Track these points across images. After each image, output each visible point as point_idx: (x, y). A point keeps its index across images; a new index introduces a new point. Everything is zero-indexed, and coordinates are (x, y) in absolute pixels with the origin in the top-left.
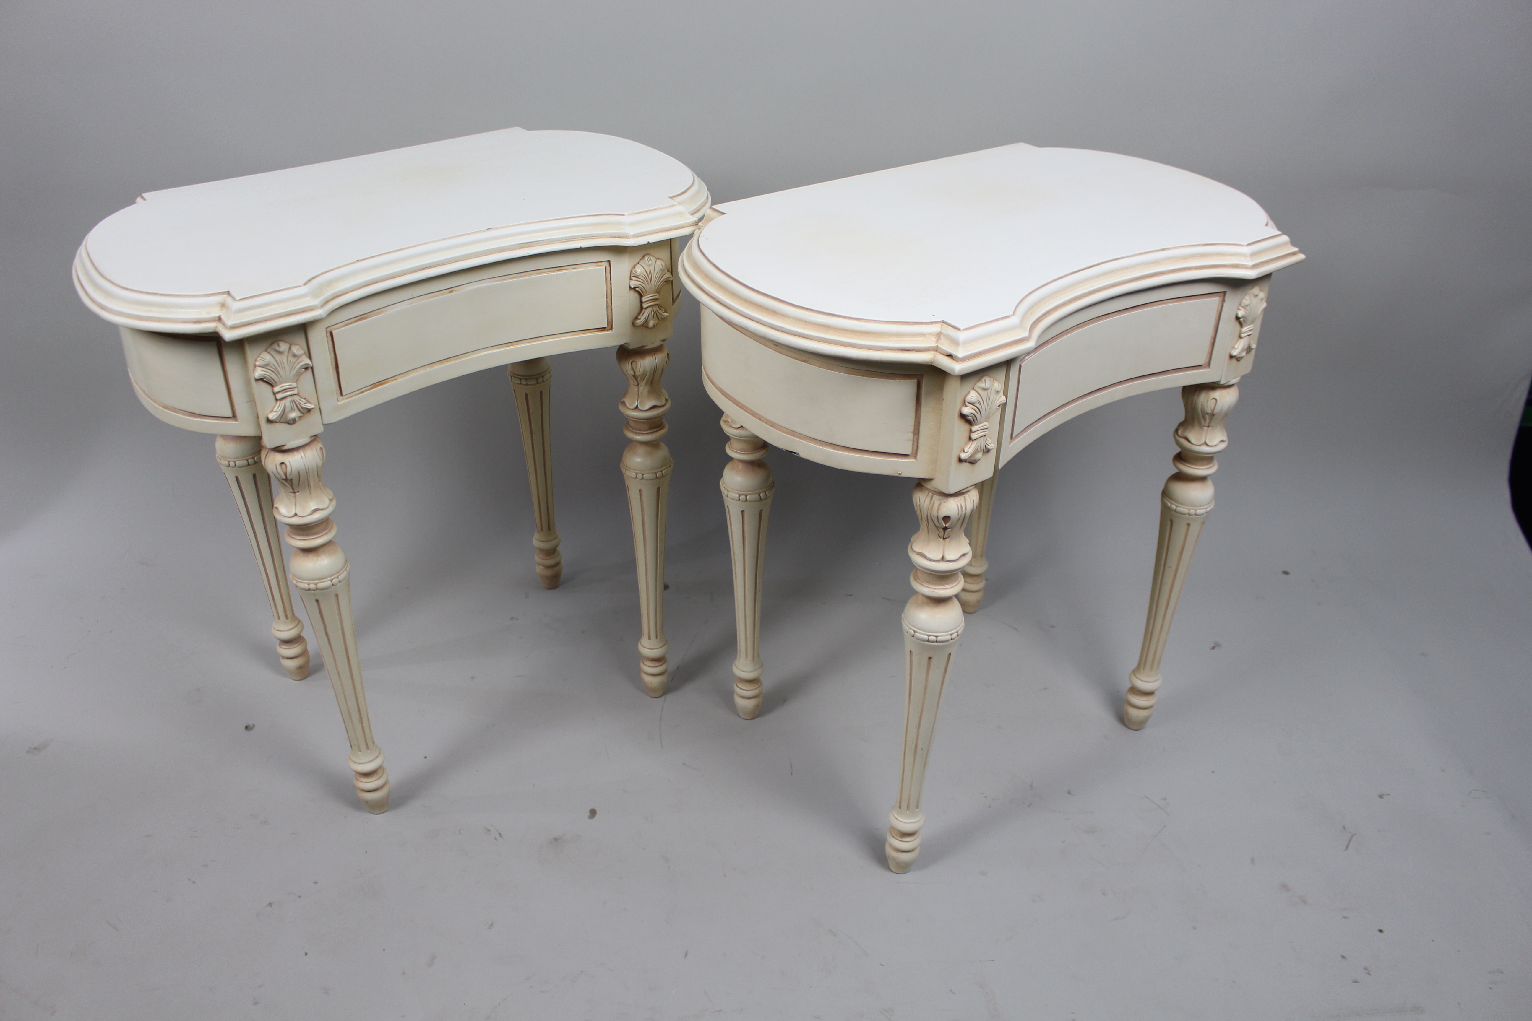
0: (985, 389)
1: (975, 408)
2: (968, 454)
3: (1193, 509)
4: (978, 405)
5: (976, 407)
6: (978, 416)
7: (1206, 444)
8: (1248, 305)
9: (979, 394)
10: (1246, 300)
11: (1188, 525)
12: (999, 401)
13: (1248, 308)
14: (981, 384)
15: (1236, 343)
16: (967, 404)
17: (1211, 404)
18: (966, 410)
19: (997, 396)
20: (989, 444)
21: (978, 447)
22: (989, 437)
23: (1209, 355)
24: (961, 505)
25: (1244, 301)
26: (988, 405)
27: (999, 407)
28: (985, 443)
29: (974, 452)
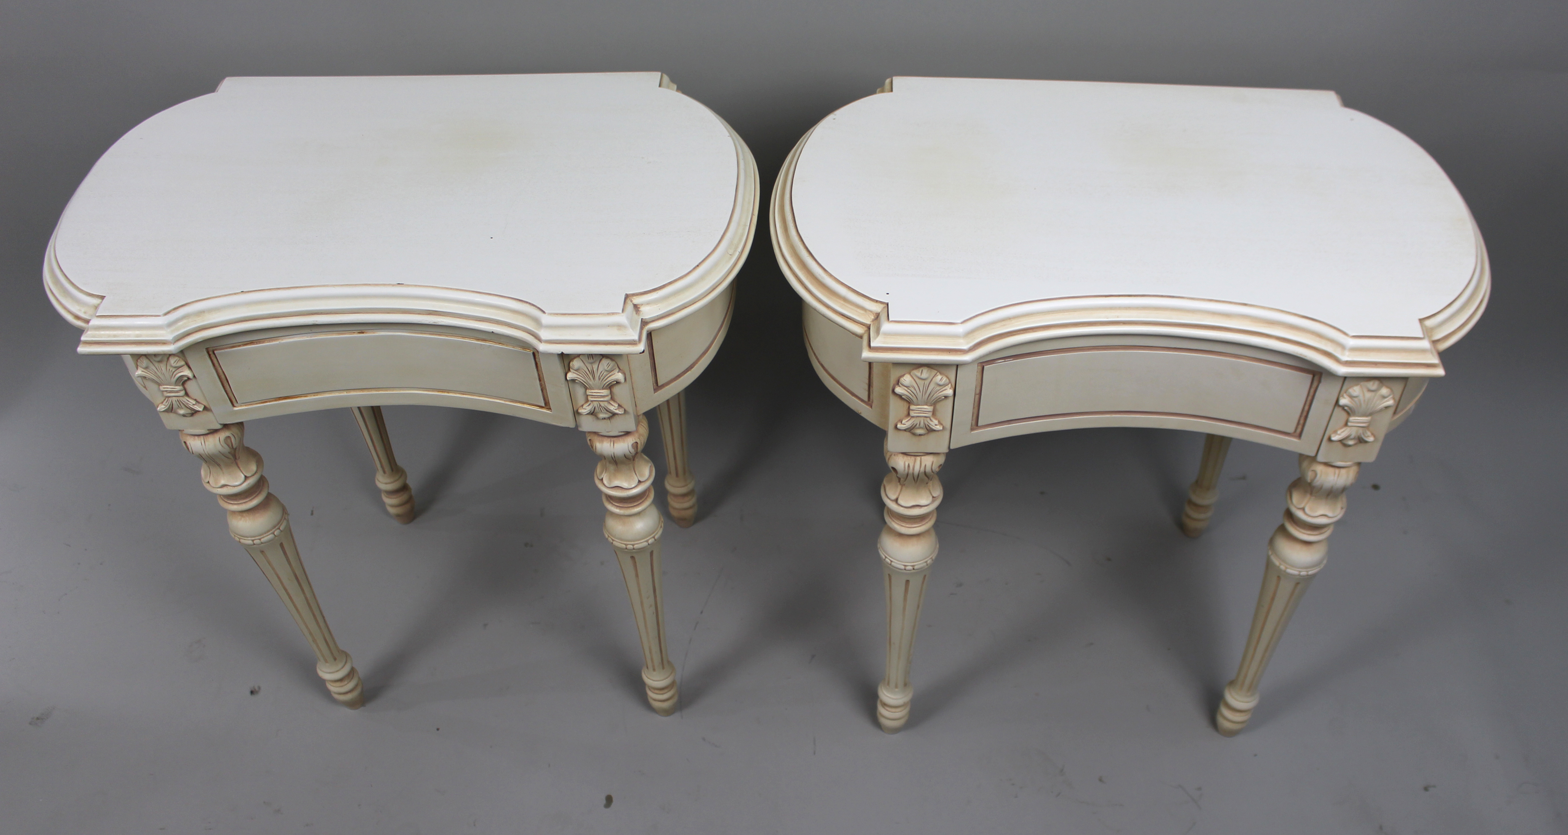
0: (923, 378)
2: (905, 426)
3: (1285, 566)
4: (912, 389)
5: (909, 390)
6: (914, 397)
7: (1304, 510)
8: (1356, 396)
9: (914, 380)
10: (1355, 391)
12: (943, 393)
13: (1356, 399)
14: (920, 374)
15: (1341, 428)
16: (900, 384)
17: (1310, 475)
18: (899, 390)
19: (938, 388)
20: (934, 425)
21: (917, 424)
22: (936, 419)
23: (1300, 427)
24: (909, 464)
25: (1351, 391)
26: (926, 393)
27: (946, 397)
28: (926, 423)
29: (912, 426)
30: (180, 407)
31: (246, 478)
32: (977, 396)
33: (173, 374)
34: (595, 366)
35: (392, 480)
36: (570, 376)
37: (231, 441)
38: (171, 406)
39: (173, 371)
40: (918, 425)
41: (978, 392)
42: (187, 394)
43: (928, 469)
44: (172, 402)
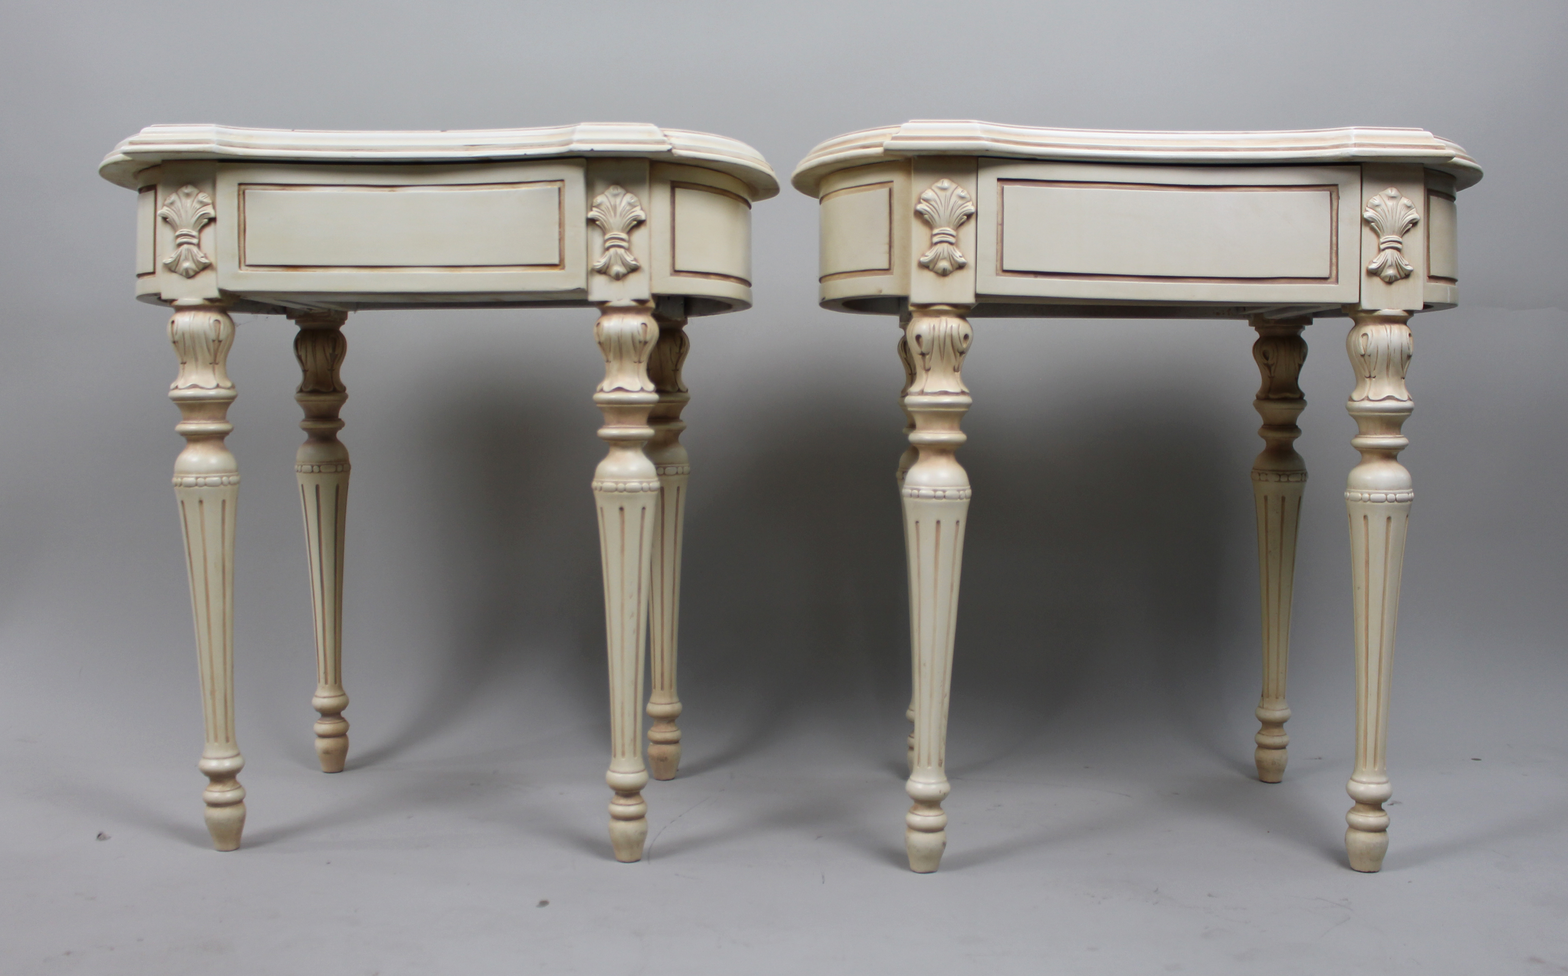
0: (944, 189)
1: (931, 206)
2: (927, 257)
3: (1366, 493)
4: (933, 203)
5: (931, 204)
6: (936, 216)
7: (1368, 399)
8: (1377, 206)
9: (936, 193)
10: (1376, 200)
11: (1365, 517)
12: (965, 209)
13: (1379, 209)
14: (939, 184)
15: (1375, 256)
16: (921, 200)
17: (1362, 341)
18: (922, 207)
19: (960, 202)
20: (958, 256)
21: (940, 253)
22: (960, 251)
23: (1334, 268)
24: (934, 326)
25: (1371, 201)
26: (947, 209)
27: (969, 216)
28: (950, 253)
29: (936, 256)
30: (186, 259)
31: (218, 386)
32: (1000, 227)
33: (196, 212)
34: (618, 200)
35: (332, 694)
36: (592, 214)
37: (220, 329)
38: (176, 262)
39: (198, 207)
40: (942, 253)
41: (1000, 221)
42: (198, 245)
43: (955, 333)
44: (181, 252)
